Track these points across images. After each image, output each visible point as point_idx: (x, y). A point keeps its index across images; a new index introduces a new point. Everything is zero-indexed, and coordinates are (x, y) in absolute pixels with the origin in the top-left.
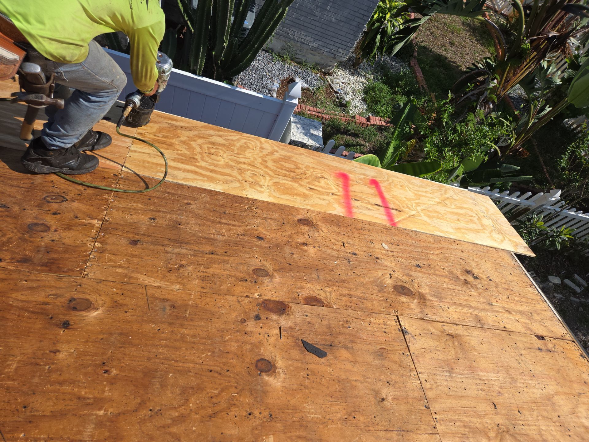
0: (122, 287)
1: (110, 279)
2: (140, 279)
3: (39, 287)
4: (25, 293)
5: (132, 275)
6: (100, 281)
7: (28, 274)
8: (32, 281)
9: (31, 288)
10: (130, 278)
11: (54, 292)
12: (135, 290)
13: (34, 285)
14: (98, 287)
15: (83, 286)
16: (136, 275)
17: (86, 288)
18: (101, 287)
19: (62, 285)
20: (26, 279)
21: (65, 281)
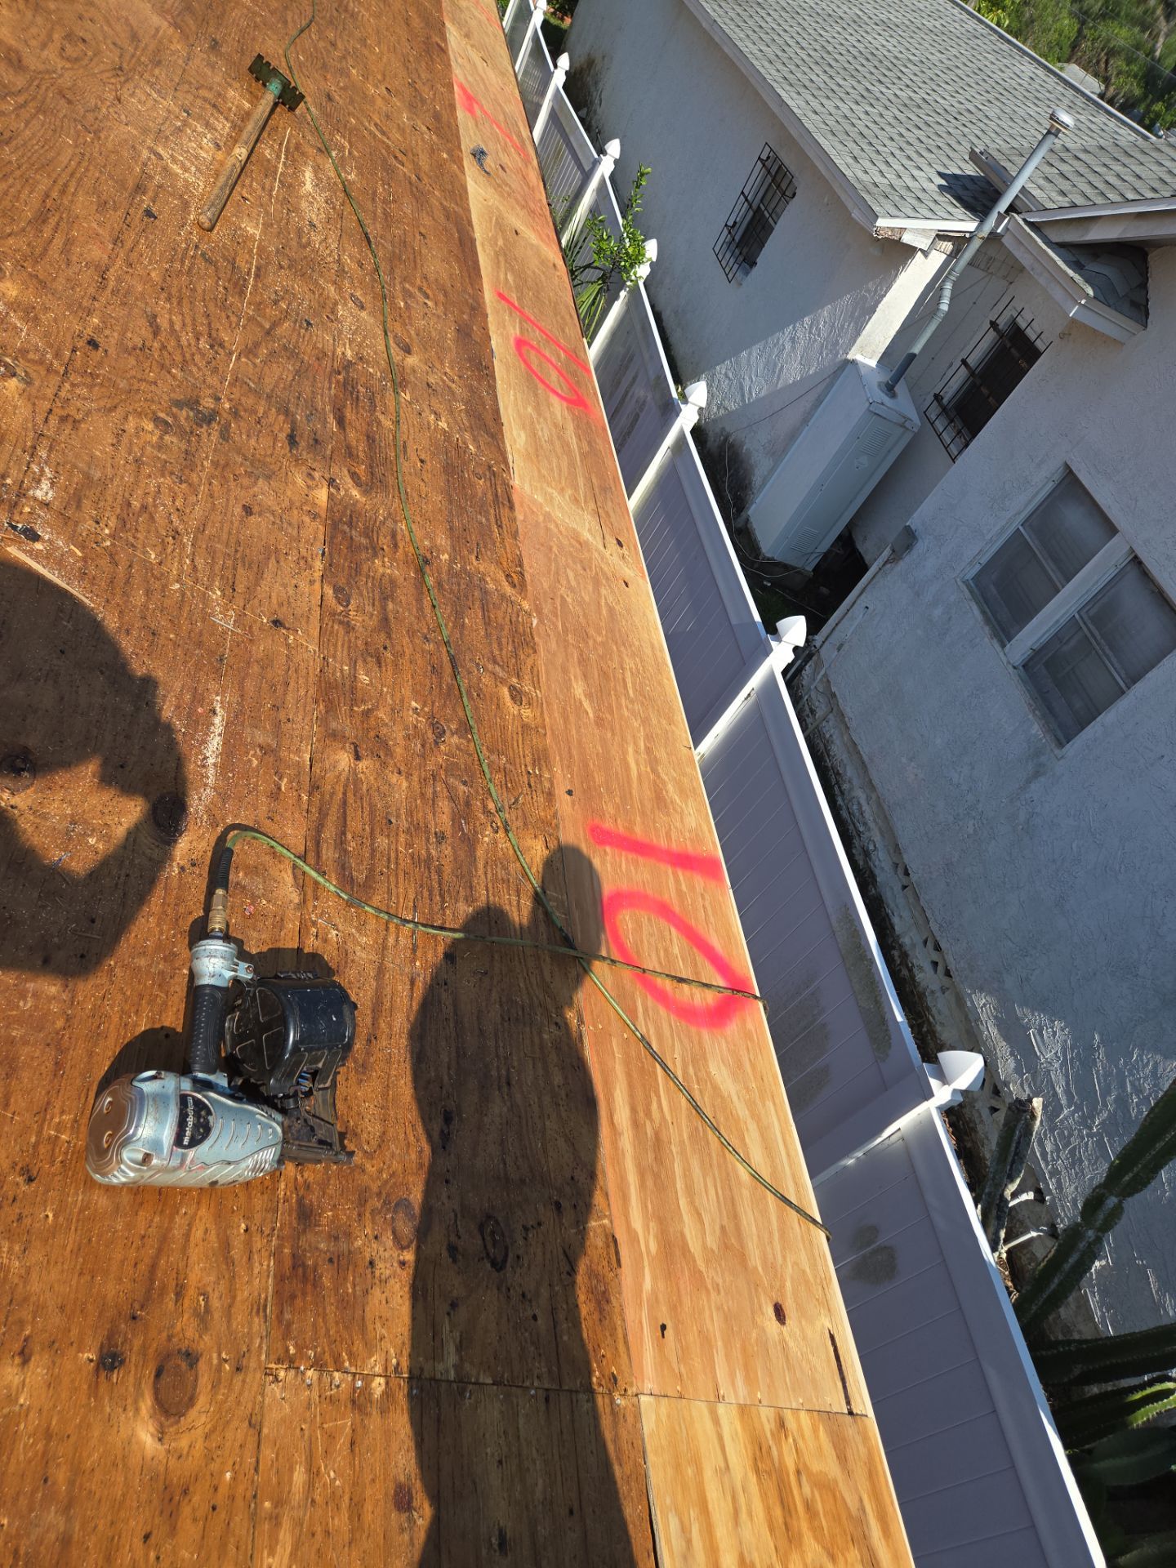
0: (239, 1502)
1: (268, 1453)
2: (272, 1553)
3: (229, 1262)
4: (213, 1236)
5: (286, 1524)
6: (255, 1425)
7: (267, 1232)
8: (248, 1244)
9: (226, 1245)
10: (275, 1520)
11: (215, 1303)
12: (231, 1548)
13: (236, 1253)
14: (235, 1423)
15: (240, 1377)
16: (286, 1537)
17: (230, 1387)
18: (238, 1432)
19: (239, 1318)
20: (253, 1228)
21: (250, 1324)
